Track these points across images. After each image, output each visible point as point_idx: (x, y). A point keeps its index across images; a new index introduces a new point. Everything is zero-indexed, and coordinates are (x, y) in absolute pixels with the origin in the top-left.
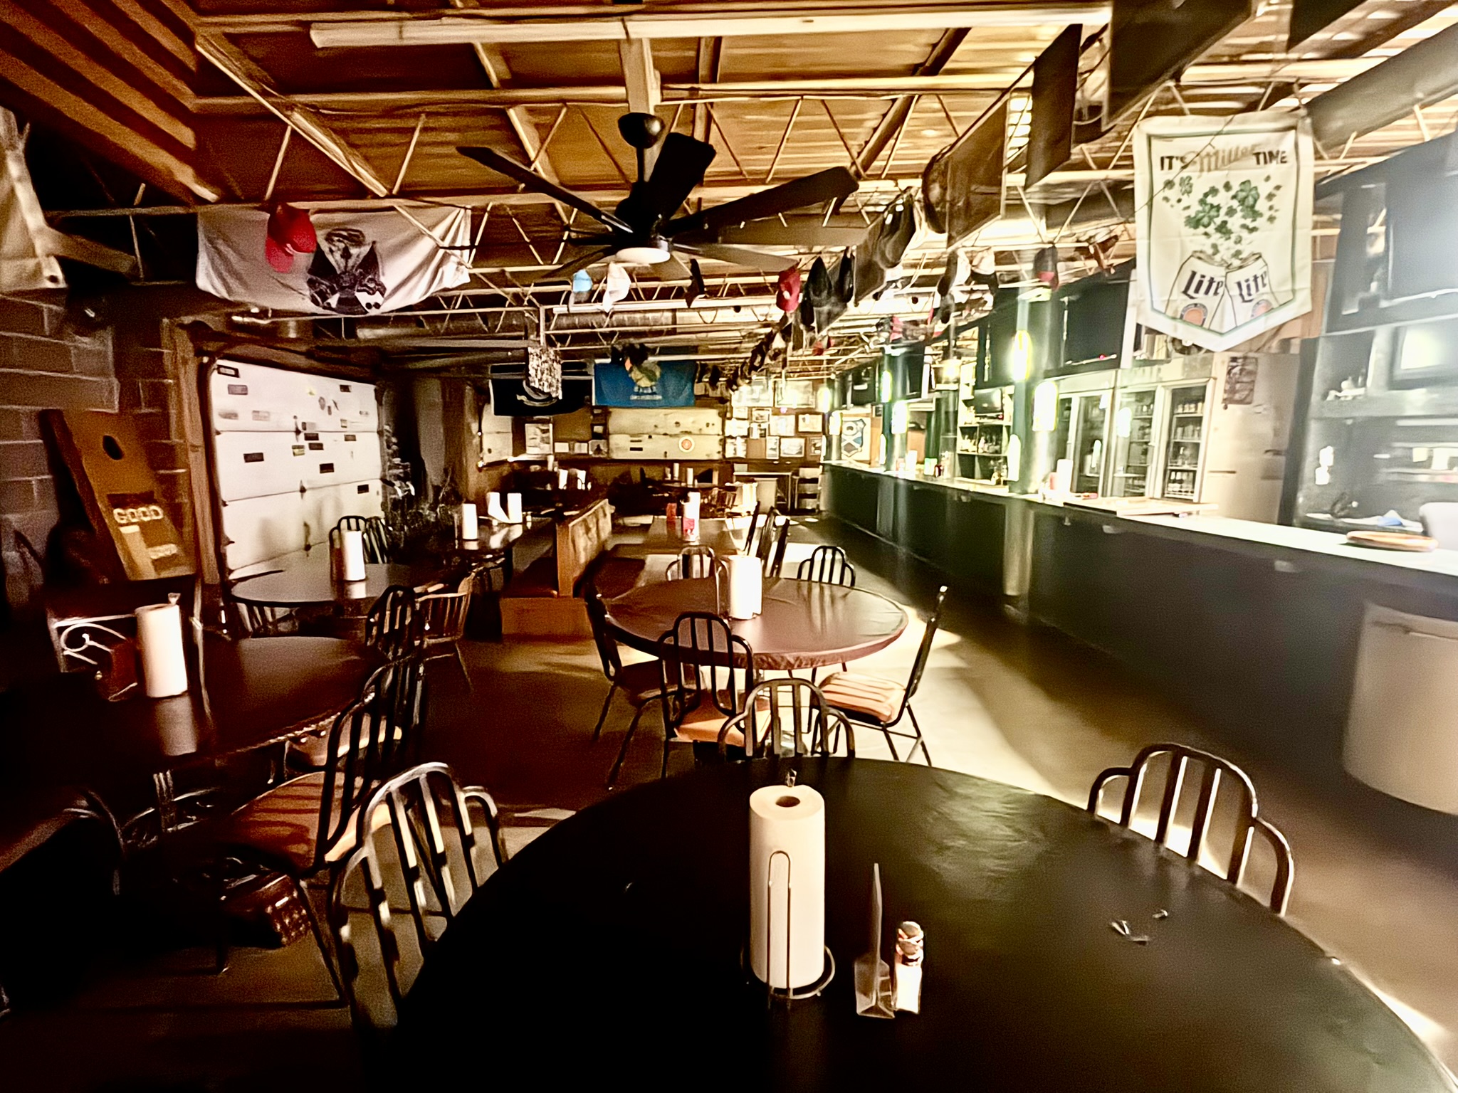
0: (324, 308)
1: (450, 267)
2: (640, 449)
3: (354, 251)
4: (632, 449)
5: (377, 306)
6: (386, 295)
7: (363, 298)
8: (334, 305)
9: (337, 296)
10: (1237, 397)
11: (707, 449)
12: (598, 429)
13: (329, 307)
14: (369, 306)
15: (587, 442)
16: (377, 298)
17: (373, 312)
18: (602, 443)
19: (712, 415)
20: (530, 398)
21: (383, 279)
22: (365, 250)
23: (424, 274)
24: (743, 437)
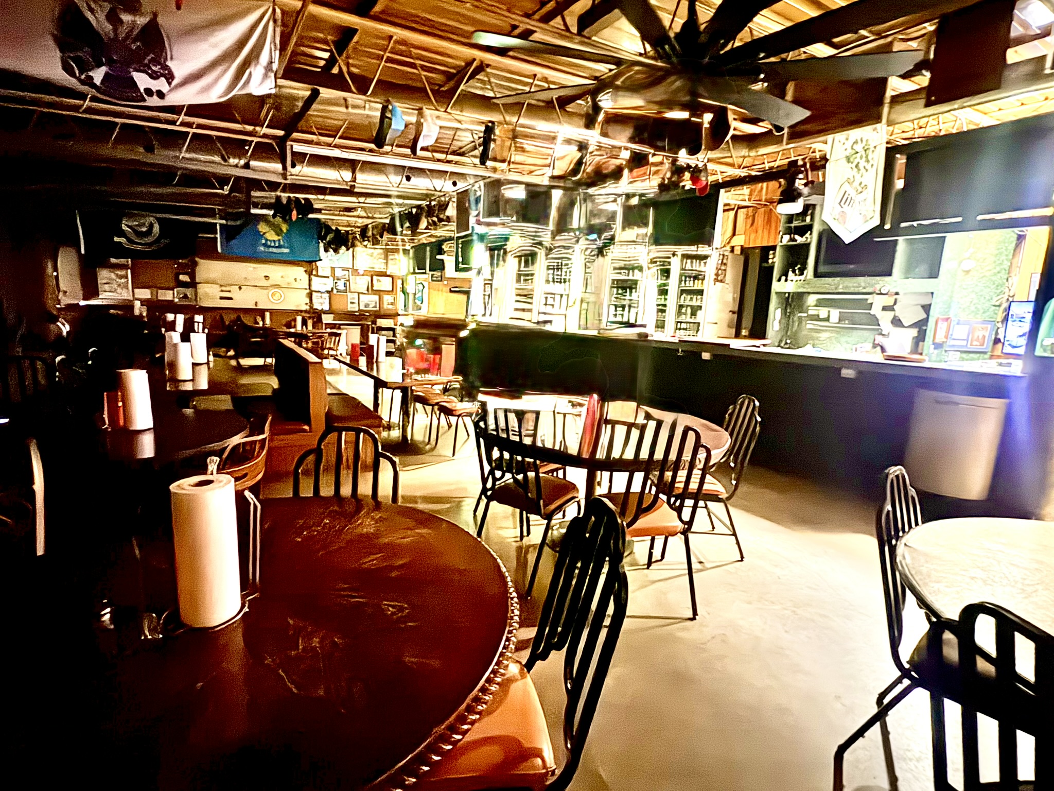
0: (83, 82)
1: (257, 71)
2: (231, 299)
3: (126, 18)
4: (222, 298)
5: (161, 95)
6: (174, 83)
7: (142, 81)
8: (98, 80)
9: (103, 70)
10: (719, 278)
11: (296, 301)
12: (184, 278)
13: (89, 82)
14: (149, 92)
15: (173, 289)
16: (161, 84)
17: (154, 101)
18: (189, 292)
19: (299, 272)
20: (129, 240)
21: (169, 63)
22: (142, 21)
23: (225, 71)
24: (328, 292)
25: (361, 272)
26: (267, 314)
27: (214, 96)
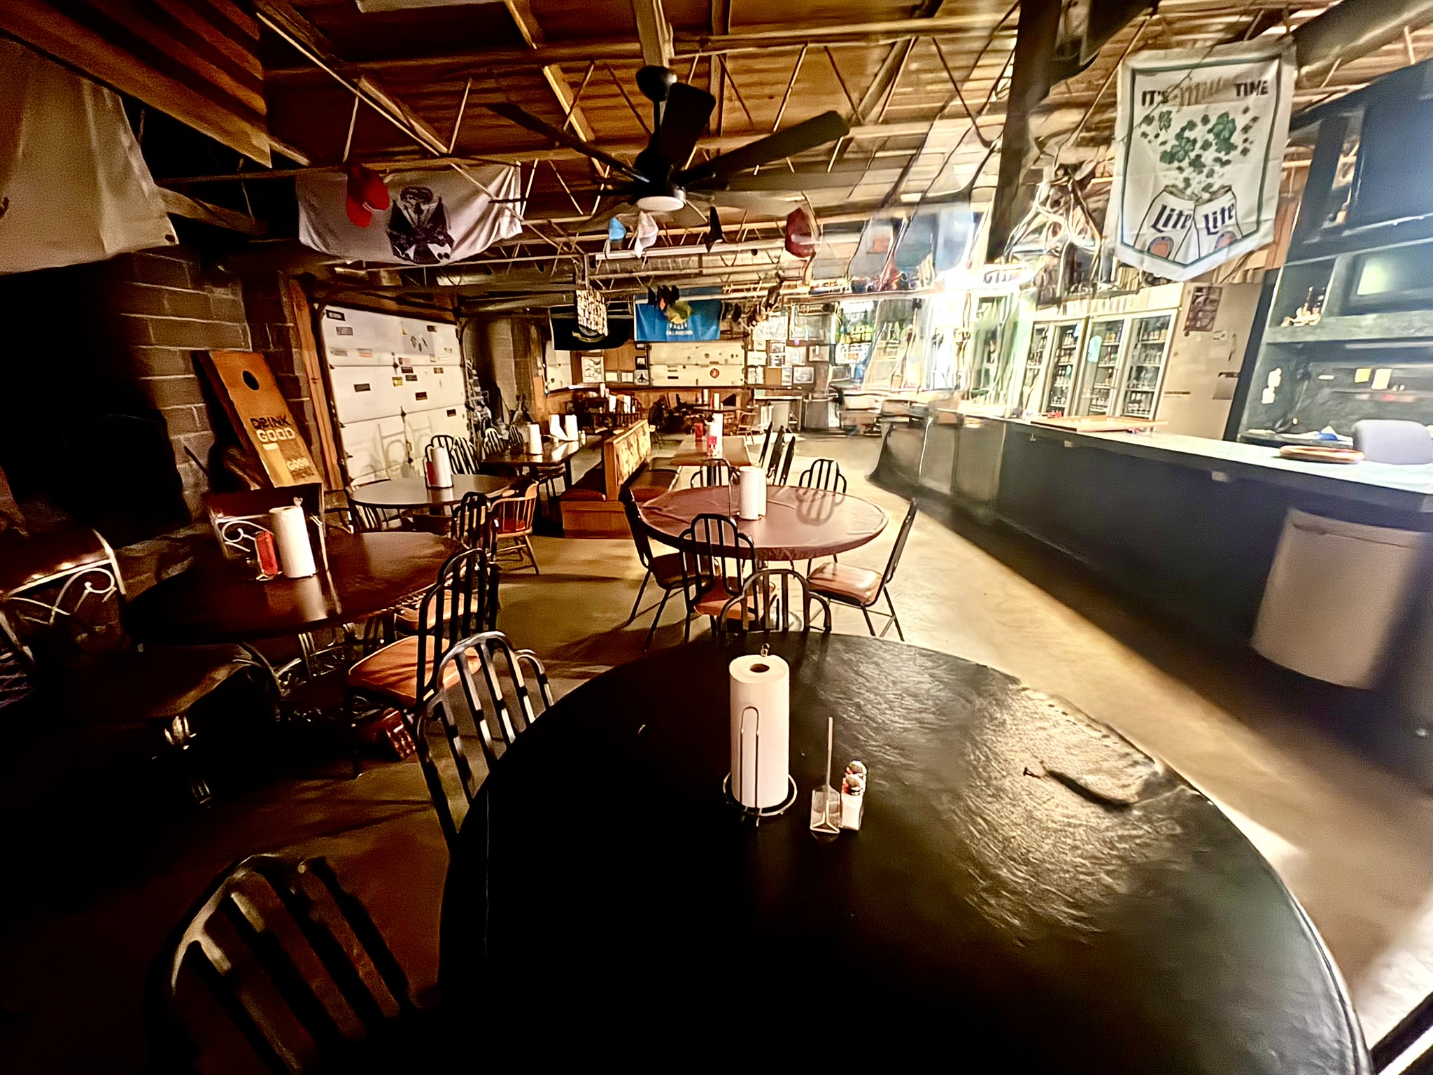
0: (404, 259)
1: (505, 221)
2: (677, 378)
3: (424, 207)
4: (670, 378)
5: (447, 256)
6: (455, 244)
7: (435, 249)
8: (412, 255)
9: (413, 247)
10: (1198, 324)
11: (731, 377)
12: (641, 361)
13: (407, 258)
14: (440, 255)
15: (632, 372)
16: (446, 249)
17: (444, 262)
18: (644, 373)
19: (736, 347)
20: (583, 335)
21: (449, 232)
22: (434, 205)
23: (484, 225)
24: (762, 366)
25: (797, 342)
26: (706, 391)
27: (478, 249)
